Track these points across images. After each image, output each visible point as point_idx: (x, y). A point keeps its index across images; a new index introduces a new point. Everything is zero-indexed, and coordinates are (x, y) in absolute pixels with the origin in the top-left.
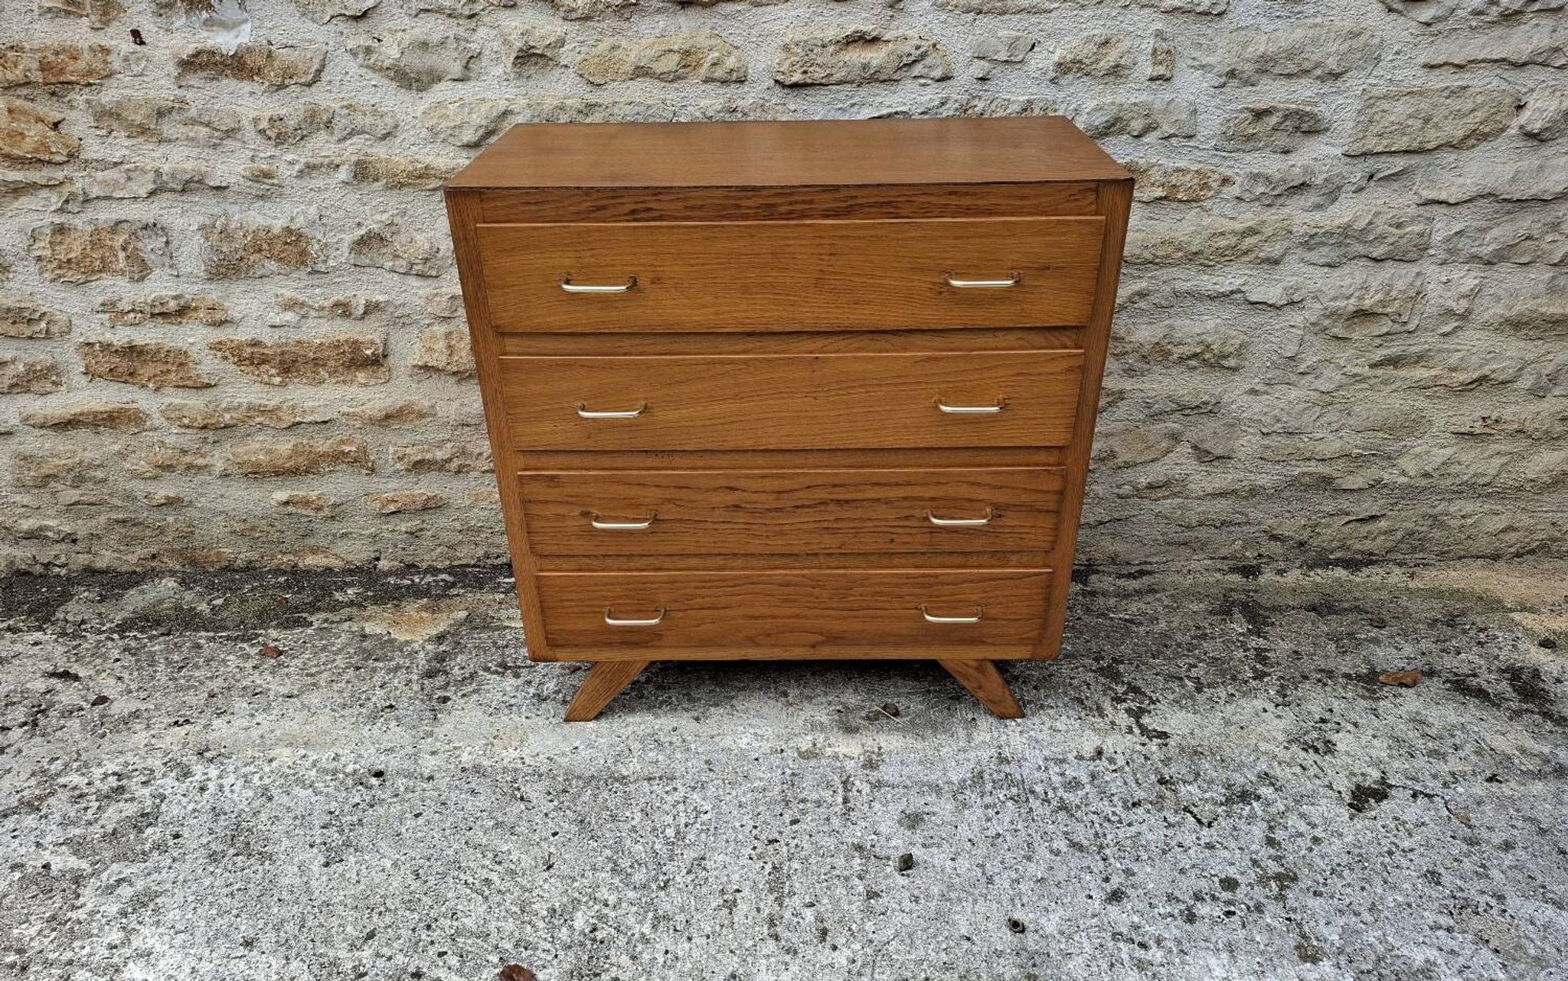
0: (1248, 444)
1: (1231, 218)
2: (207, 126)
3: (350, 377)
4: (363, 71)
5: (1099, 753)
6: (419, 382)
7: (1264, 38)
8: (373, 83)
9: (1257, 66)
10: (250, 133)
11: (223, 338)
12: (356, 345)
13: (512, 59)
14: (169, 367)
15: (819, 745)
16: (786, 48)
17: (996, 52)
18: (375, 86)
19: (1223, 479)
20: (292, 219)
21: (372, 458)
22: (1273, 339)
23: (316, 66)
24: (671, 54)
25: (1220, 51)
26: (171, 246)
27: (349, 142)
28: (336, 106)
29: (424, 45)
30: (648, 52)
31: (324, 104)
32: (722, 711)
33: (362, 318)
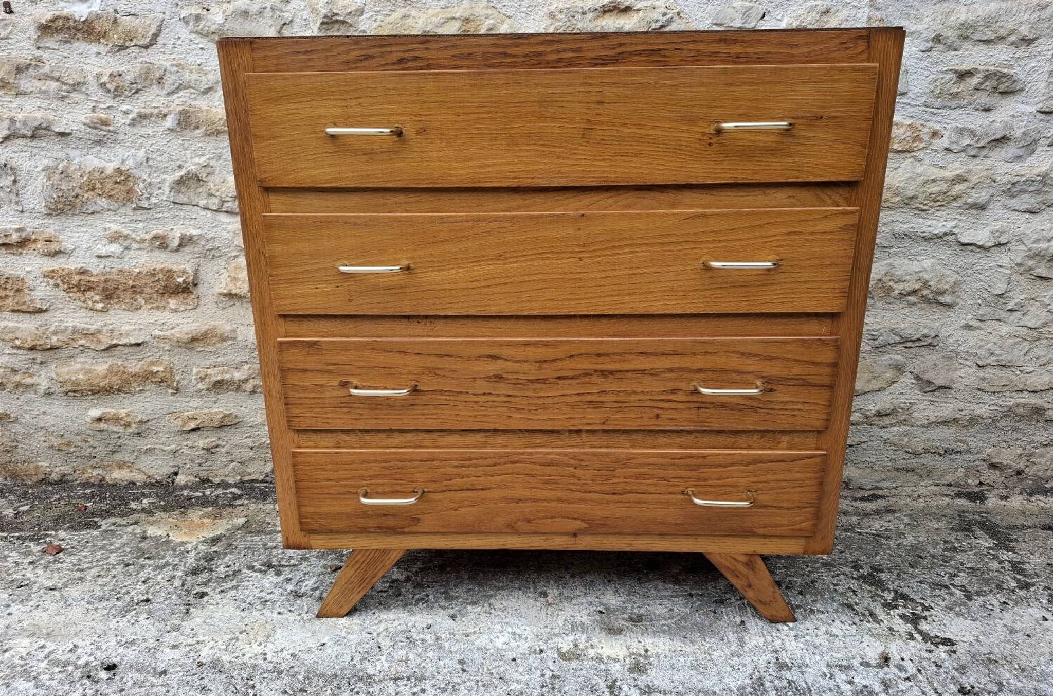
0: (966, 376)
1: (941, 167)
2: (58, 80)
3: (163, 303)
4: (193, 36)
5: (886, 659)
6: (224, 308)
7: (964, 9)
8: (201, 46)
9: (959, 32)
10: (93, 88)
11: (56, 267)
12: (169, 274)
13: (318, 24)
14: (8, 293)
15: (581, 646)
16: (552, 15)
17: (733, 20)
18: (202, 49)
19: (946, 408)
20: (123, 162)
21: (177, 378)
22: (982, 277)
23: (153, 30)
24: (453, 22)
25: (926, 20)
26: (18, 185)
27: (177, 95)
28: (167, 64)
29: (245, 14)
30: (434, 19)
31: (158, 64)
32: (479, 609)
33: (177, 250)
